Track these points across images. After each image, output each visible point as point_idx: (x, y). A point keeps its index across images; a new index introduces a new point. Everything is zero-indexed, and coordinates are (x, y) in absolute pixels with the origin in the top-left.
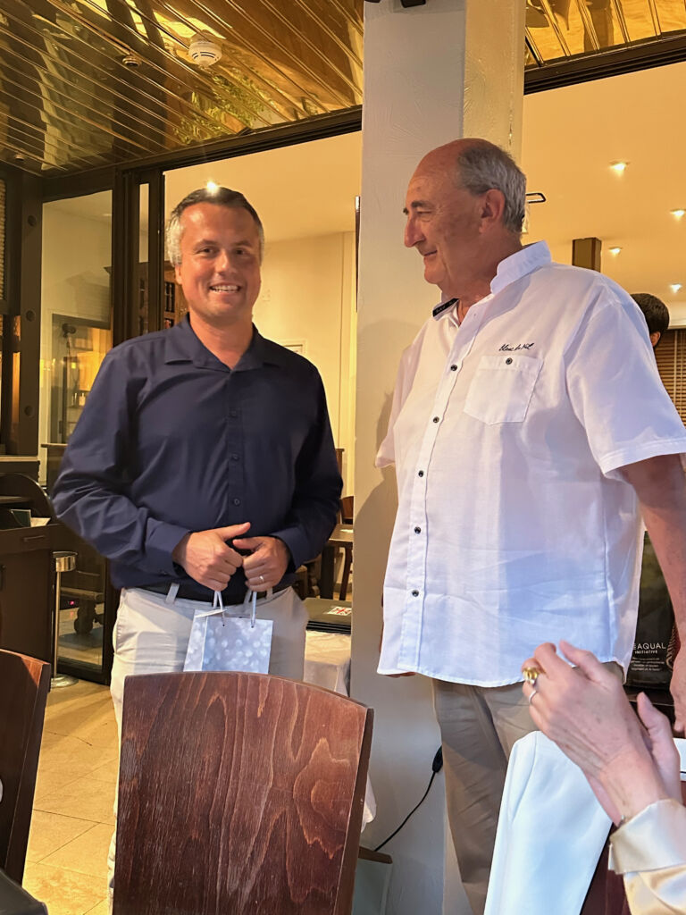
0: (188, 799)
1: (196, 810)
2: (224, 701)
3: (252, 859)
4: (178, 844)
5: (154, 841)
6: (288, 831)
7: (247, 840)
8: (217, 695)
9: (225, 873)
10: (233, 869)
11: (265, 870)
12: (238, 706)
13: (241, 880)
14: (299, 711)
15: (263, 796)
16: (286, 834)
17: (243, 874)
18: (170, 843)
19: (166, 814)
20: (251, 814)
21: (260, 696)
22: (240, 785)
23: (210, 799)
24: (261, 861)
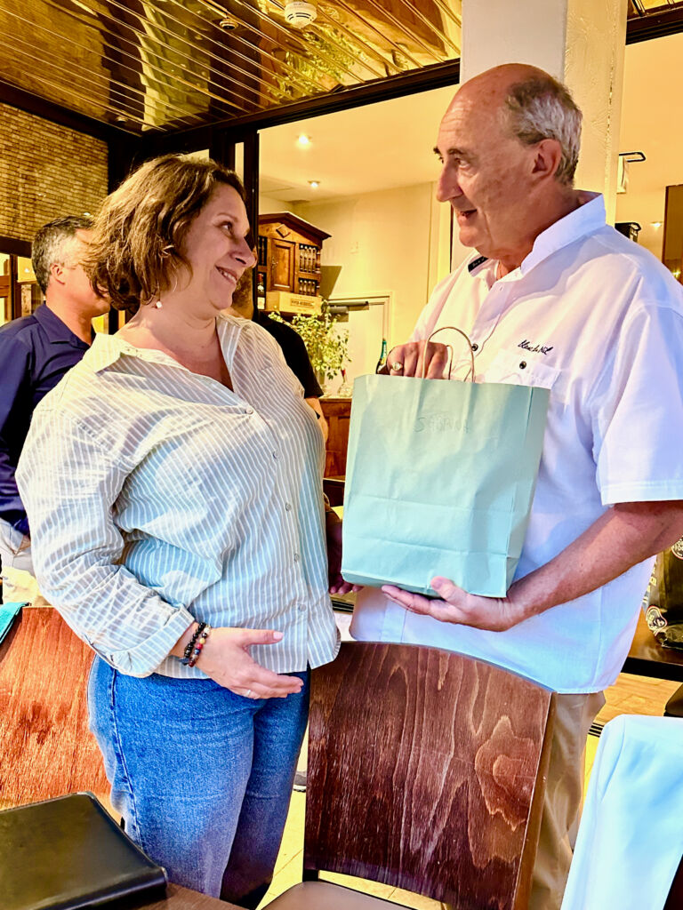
0: (372, 762)
1: (380, 772)
2: (405, 672)
3: (434, 823)
4: (363, 803)
5: (341, 798)
6: (470, 799)
7: (430, 804)
8: (398, 666)
9: (408, 833)
10: (415, 830)
11: (447, 833)
12: (419, 678)
13: (424, 841)
14: (480, 687)
15: (445, 765)
16: (468, 803)
17: (426, 835)
18: (356, 801)
19: (352, 773)
20: (432, 780)
21: (440, 670)
22: (421, 752)
23: (393, 763)
24: (442, 825)
